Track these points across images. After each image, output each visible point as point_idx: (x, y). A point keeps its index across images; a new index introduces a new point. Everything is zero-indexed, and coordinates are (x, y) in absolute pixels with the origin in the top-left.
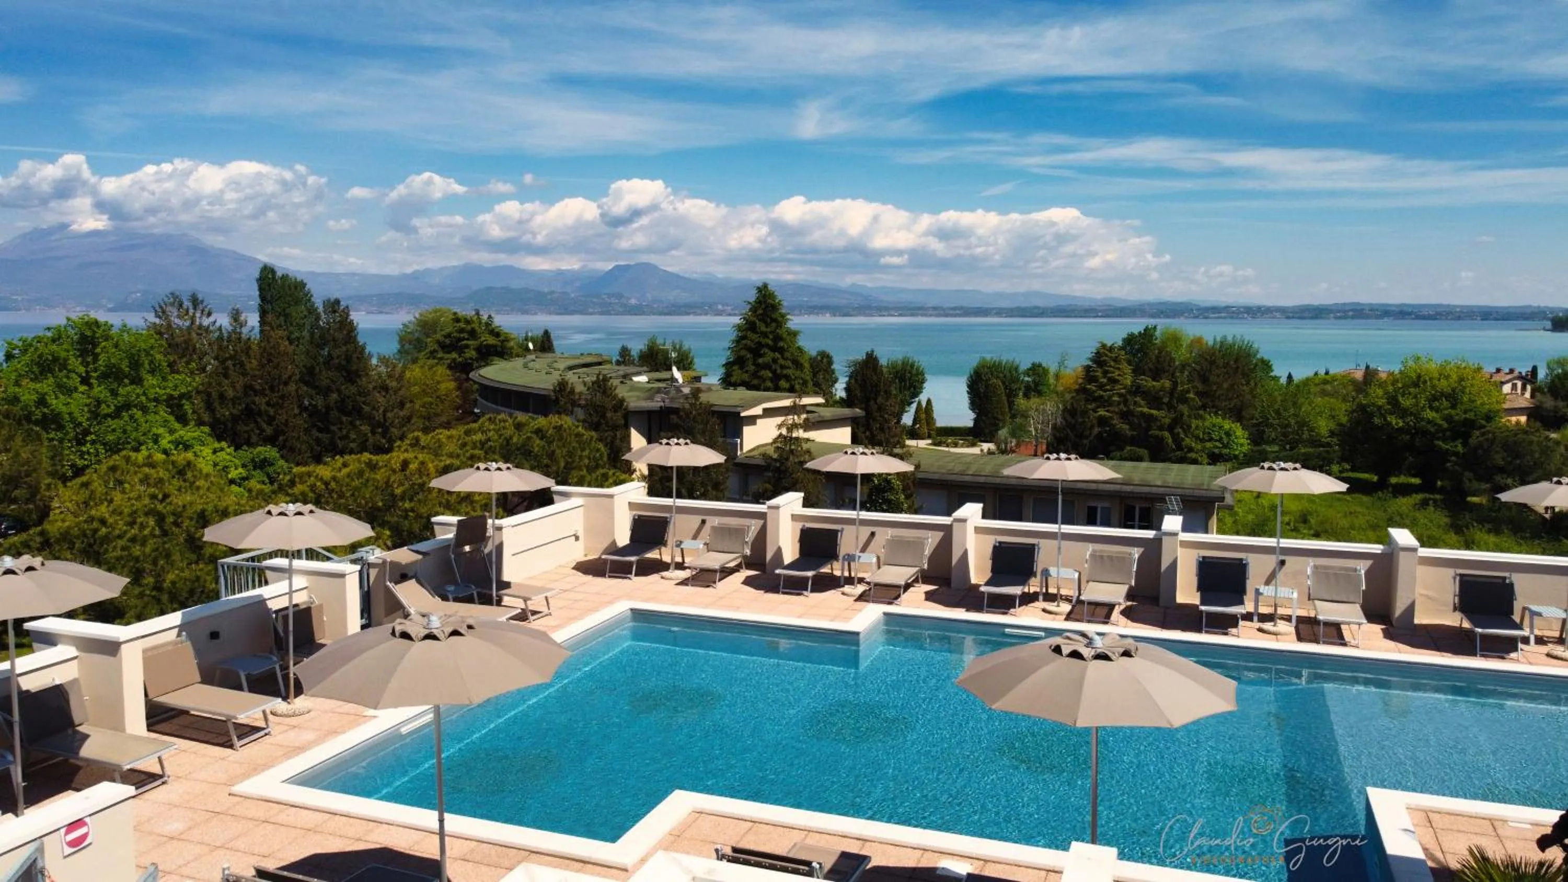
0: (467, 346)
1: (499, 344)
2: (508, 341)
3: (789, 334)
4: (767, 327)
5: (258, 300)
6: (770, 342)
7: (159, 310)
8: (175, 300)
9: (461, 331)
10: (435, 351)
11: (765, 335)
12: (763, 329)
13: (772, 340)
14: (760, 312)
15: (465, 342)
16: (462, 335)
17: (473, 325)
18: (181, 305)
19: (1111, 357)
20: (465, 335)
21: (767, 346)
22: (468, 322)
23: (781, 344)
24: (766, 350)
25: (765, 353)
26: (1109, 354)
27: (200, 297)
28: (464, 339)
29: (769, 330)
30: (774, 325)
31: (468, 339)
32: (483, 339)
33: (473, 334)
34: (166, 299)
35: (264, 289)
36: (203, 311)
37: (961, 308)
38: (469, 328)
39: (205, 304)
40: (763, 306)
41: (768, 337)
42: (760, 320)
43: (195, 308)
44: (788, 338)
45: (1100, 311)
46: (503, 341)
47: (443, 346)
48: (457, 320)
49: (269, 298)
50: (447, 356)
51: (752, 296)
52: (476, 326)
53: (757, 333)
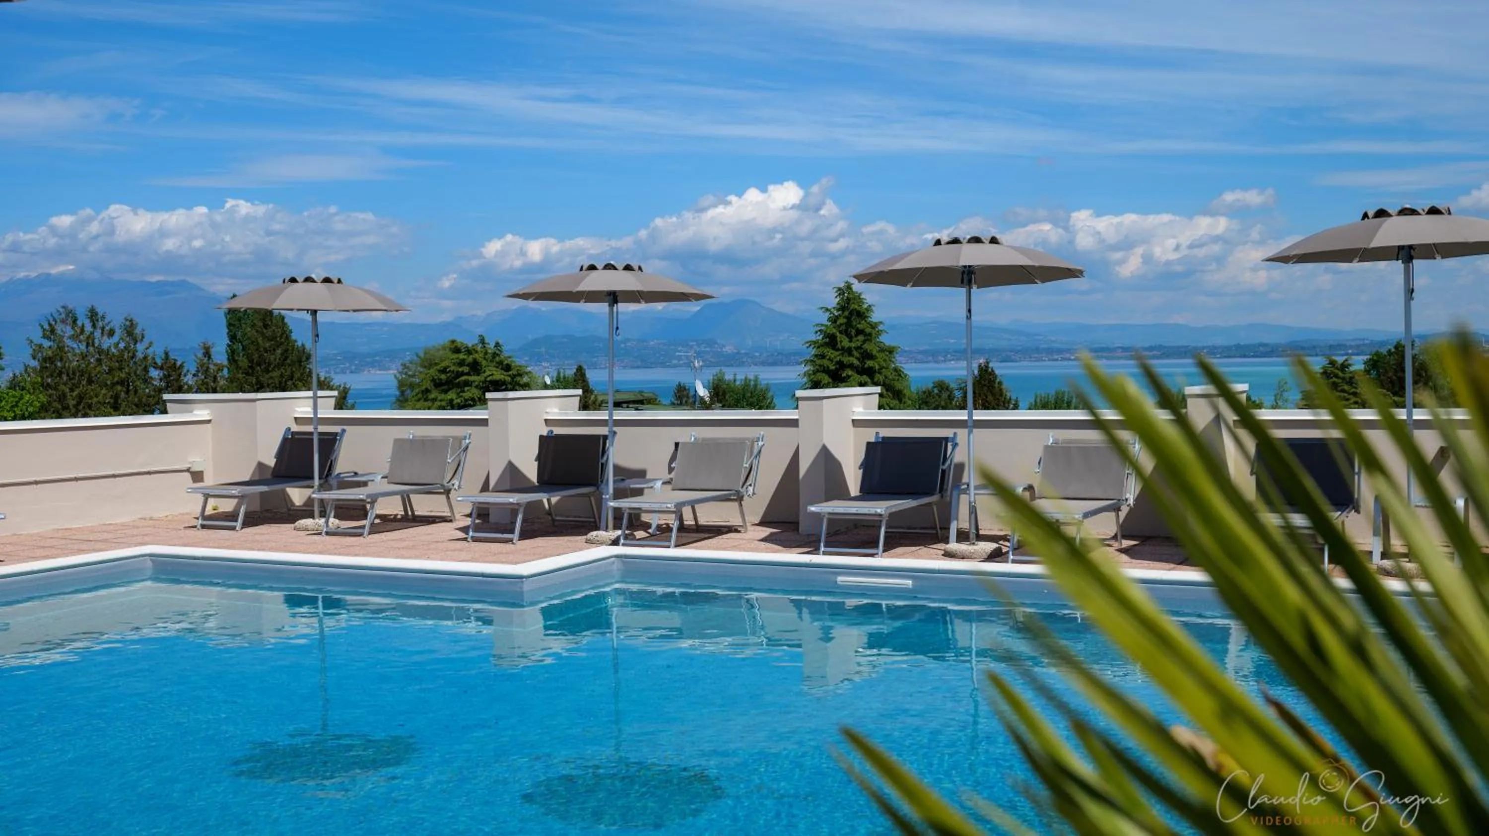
0: (467, 384)
1: (508, 379)
2: (520, 375)
3: (882, 350)
4: (851, 341)
5: (226, 341)
6: (856, 362)
7: (46, 327)
8: (67, 315)
9: (461, 363)
10: (427, 391)
11: (849, 351)
12: (846, 343)
13: (858, 359)
14: (842, 321)
15: (464, 378)
16: (460, 370)
17: (476, 356)
18: (75, 321)
19: (1343, 379)
20: (466, 369)
21: (851, 366)
22: (469, 352)
23: (870, 363)
24: (850, 373)
25: (849, 377)
26: (1340, 374)
27: (100, 311)
28: (463, 374)
29: (853, 345)
30: (861, 338)
31: (468, 374)
32: (488, 373)
33: (475, 367)
34: (56, 315)
35: (234, 325)
36: (103, 329)
37: (1160, 347)
38: (470, 359)
39: (106, 321)
40: (846, 313)
41: (852, 356)
42: (841, 332)
43: (94, 326)
44: (880, 356)
45: (1351, 347)
46: (514, 376)
47: (438, 384)
48: (457, 350)
49: (239, 335)
50: (443, 396)
51: (833, 301)
52: (479, 357)
53: (838, 350)
